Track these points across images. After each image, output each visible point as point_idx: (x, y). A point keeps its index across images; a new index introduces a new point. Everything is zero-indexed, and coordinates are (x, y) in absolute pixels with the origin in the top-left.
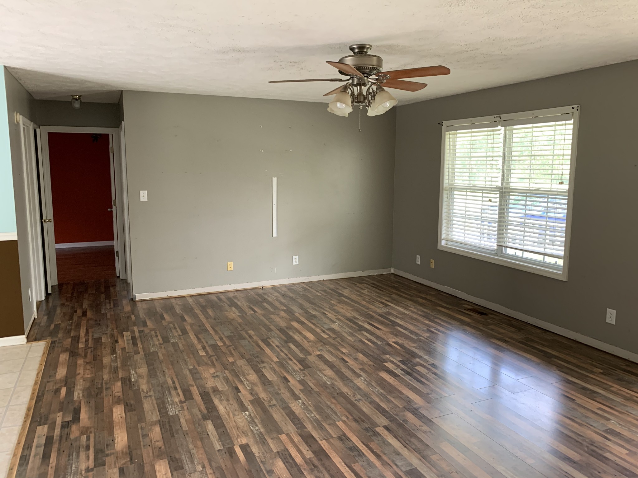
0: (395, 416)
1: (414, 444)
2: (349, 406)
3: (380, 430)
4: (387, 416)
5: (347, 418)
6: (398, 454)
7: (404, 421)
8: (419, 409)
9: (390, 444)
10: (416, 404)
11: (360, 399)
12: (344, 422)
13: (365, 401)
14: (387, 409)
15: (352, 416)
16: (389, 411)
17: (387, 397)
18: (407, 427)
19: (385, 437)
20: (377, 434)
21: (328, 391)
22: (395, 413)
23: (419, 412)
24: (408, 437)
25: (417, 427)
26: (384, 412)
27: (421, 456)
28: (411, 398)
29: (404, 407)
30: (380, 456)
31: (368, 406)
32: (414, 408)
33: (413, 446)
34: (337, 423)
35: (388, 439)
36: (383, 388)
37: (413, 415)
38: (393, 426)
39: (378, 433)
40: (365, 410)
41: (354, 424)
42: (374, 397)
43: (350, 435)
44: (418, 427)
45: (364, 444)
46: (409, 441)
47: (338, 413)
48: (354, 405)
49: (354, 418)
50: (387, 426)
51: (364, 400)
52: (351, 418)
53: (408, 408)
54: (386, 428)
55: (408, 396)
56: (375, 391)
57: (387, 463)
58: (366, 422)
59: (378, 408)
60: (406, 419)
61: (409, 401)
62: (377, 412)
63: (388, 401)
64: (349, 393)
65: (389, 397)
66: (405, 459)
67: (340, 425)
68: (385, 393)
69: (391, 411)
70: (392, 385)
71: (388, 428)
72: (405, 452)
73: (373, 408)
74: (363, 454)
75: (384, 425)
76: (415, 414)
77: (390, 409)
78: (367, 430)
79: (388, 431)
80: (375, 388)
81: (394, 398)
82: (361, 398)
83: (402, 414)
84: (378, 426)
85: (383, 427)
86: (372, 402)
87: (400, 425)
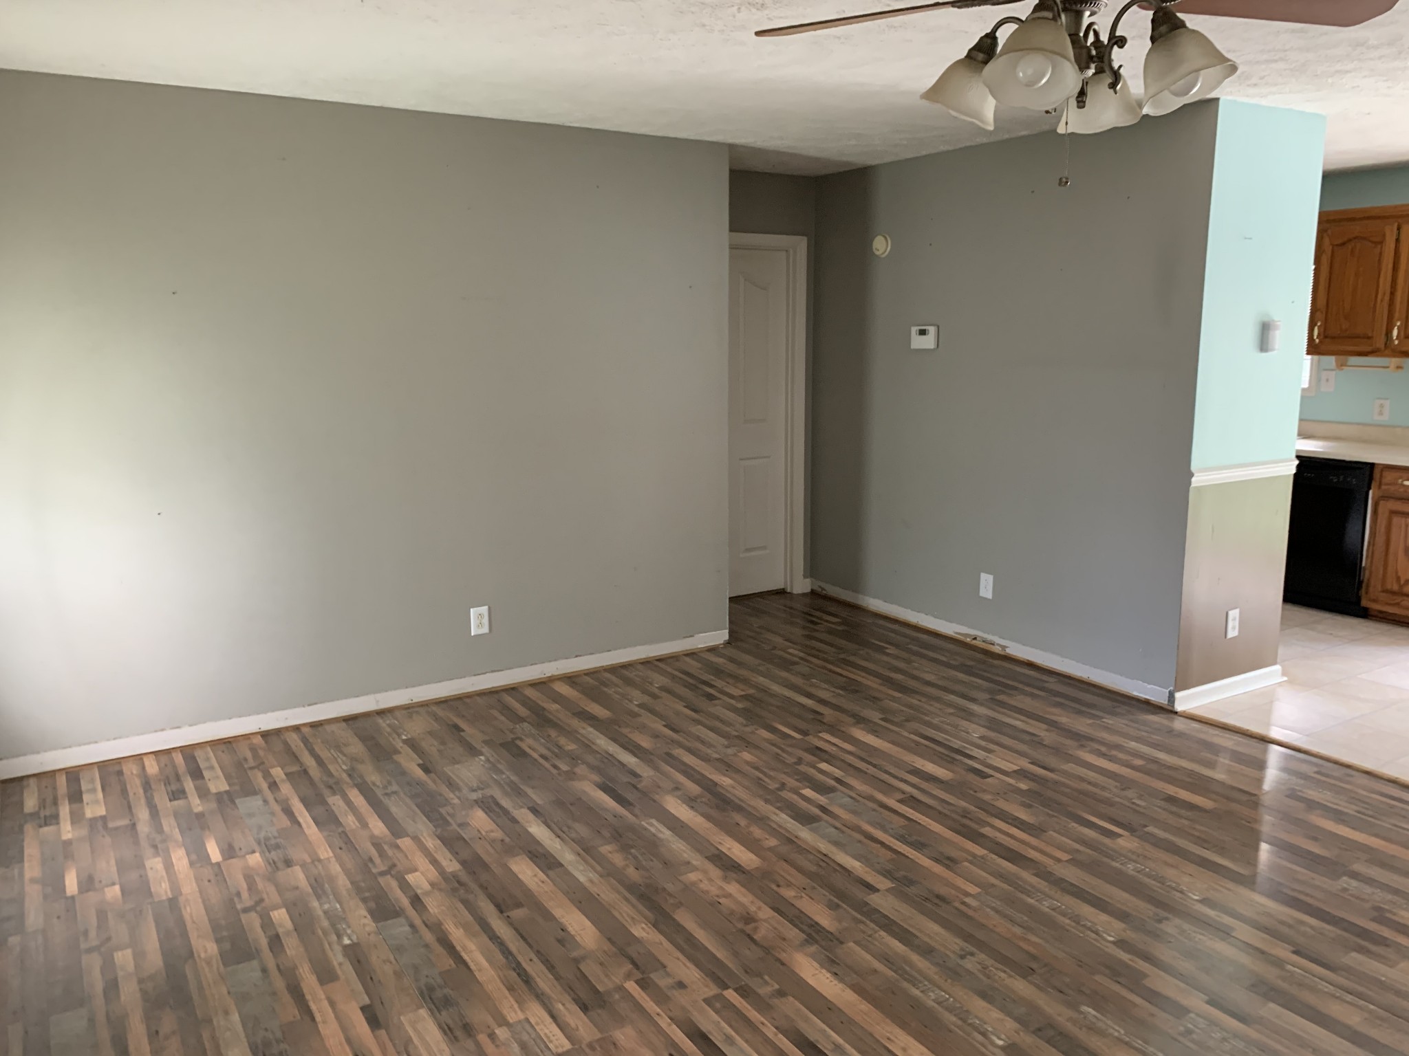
0: (859, 916)
1: (809, 861)
2: (980, 935)
3: (883, 883)
4: (877, 915)
5: (964, 903)
6: (836, 844)
7: (838, 906)
8: (806, 940)
9: (857, 857)
10: (813, 956)
11: (962, 957)
12: (967, 894)
13: (948, 952)
14: (883, 933)
15: (956, 909)
16: (877, 928)
17: (895, 972)
18: (827, 894)
19: (867, 869)
20: (887, 874)
21: (1067, 980)
22: (862, 927)
23: (803, 932)
24: (823, 873)
25: (805, 894)
26: (889, 925)
27: (796, 843)
28: (828, 975)
29: (842, 943)
30: (866, 837)
31: (930, 937)
32: (817, 942)
33: (811, 857)
34: (980, 890)
35: (860, 866)
36: (916, 1005)
37: (817, 923)
38: (859, 893)
39: (885, 876)
40: (935, 928)
41: (943, 891)
42: (929, 969)
43: (938, 869)
44: (803, 895)
45: (904, 855)
46: (820, 866)
47: (992, 913)
48: (968, 938)
49: (948, 903)
50: (871, 892)
51: (951, 955)
52: (957, 904)
53: (832, 941)
54: (871, 888)
55: (836, 982)
56: (938, 991)
57: (852, 830)
58: (918, 897)
59: (905, 936)
60: (832, 912)
61: (833, 961)
62: (905, 926)
63: (887, 959)
64: (1002, 975)
65: (891, 973)
66: (823, 837)
67: (971, 887)
68: (905, 985)
69: (873, 929)
70: (893, 1021)
71: (867, 887)
72: (824, 846)
73: (918, 934)
74: (898, 839)
75: (876, 894)
76: (812, 926)
77: (877, 935)
78: (910, 882)
79: (868, 883)
80: (939, 1003)
81: (875, 971)
82: (960, 962)
83: (845, 924)
84: (888, 890)
85: (878, 890)
86: (927, 951)
87: (841, 895)
